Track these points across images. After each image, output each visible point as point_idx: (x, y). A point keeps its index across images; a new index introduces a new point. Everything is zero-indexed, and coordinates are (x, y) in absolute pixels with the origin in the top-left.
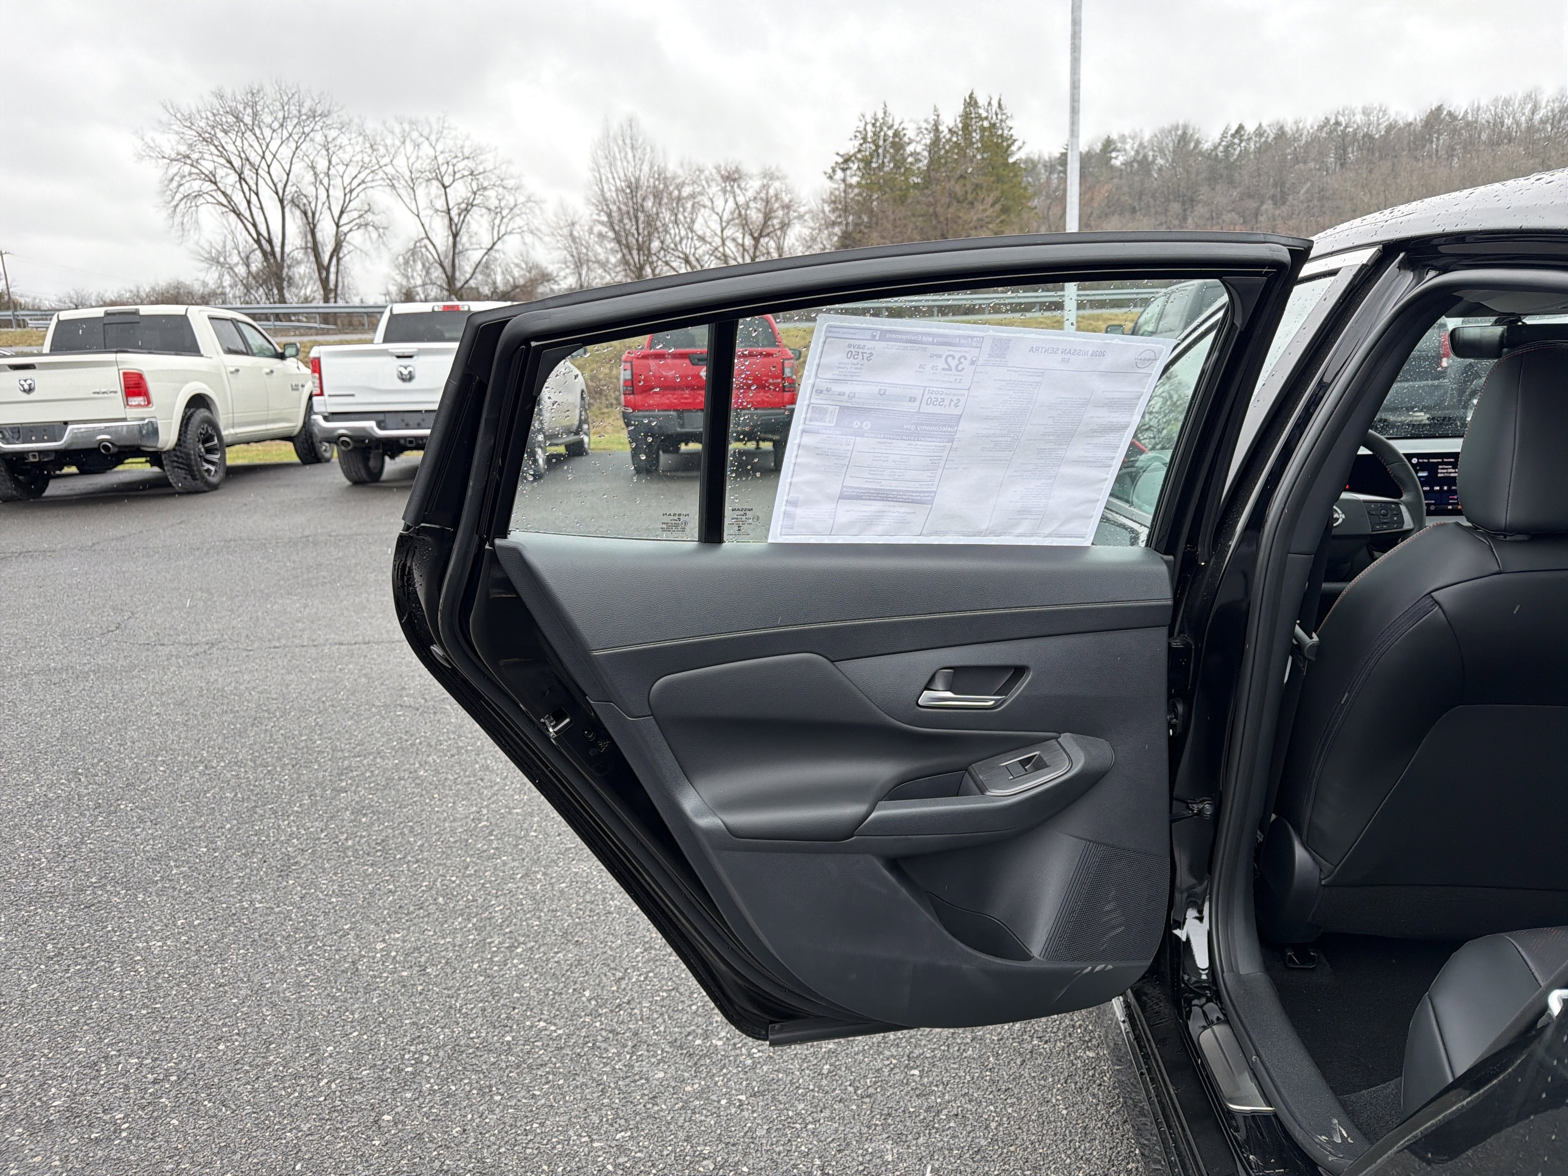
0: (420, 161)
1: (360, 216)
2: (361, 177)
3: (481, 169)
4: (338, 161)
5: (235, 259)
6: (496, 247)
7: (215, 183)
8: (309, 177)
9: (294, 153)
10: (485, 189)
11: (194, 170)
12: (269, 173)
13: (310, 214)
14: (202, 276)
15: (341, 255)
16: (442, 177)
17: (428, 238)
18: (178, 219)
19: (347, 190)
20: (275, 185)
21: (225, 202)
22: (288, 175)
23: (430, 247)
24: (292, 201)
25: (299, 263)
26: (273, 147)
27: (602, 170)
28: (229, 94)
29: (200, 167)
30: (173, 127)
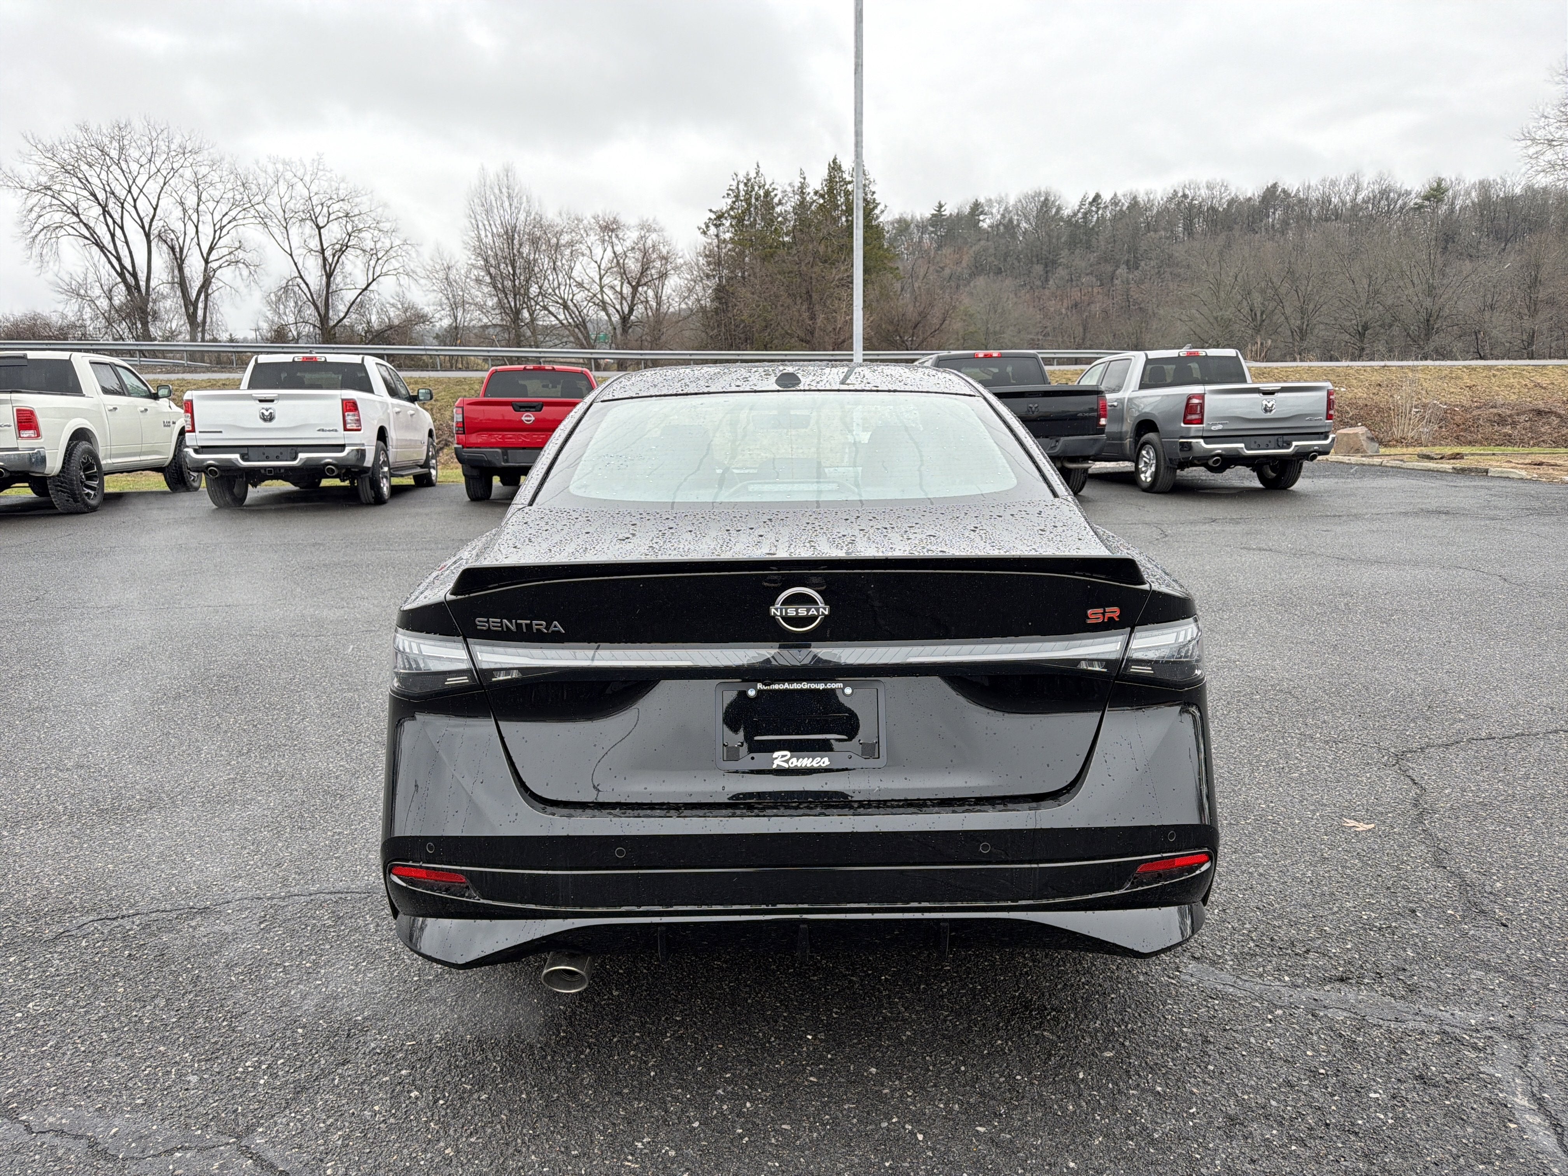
0: (293, 201)
1: (230, 253)
2: (233, 213)
3: (357, 212)
4: (209, 197)
5: (97, 291)
6: (370, 288)
7: (78, 215)
8: (178, 212)
9: (162, 188)
10: (360, 231)
11: (55, 202)
12: (135, 207)
13: (178, 250)
14: (60, 307)
15: (210, 291)
16: (316, 218)
17: (301, 277)
18: (36, 250)
19: (217, 227)
20: (141, 220)
21: (87, 234)
22: (155, 209)
23: (303, 286)
24: (159, 235)
25: (164, 297)
26: (140, 181)
27: (479, 217)
28: (94, 127)
29: (61, 199)
30: (33, 157)
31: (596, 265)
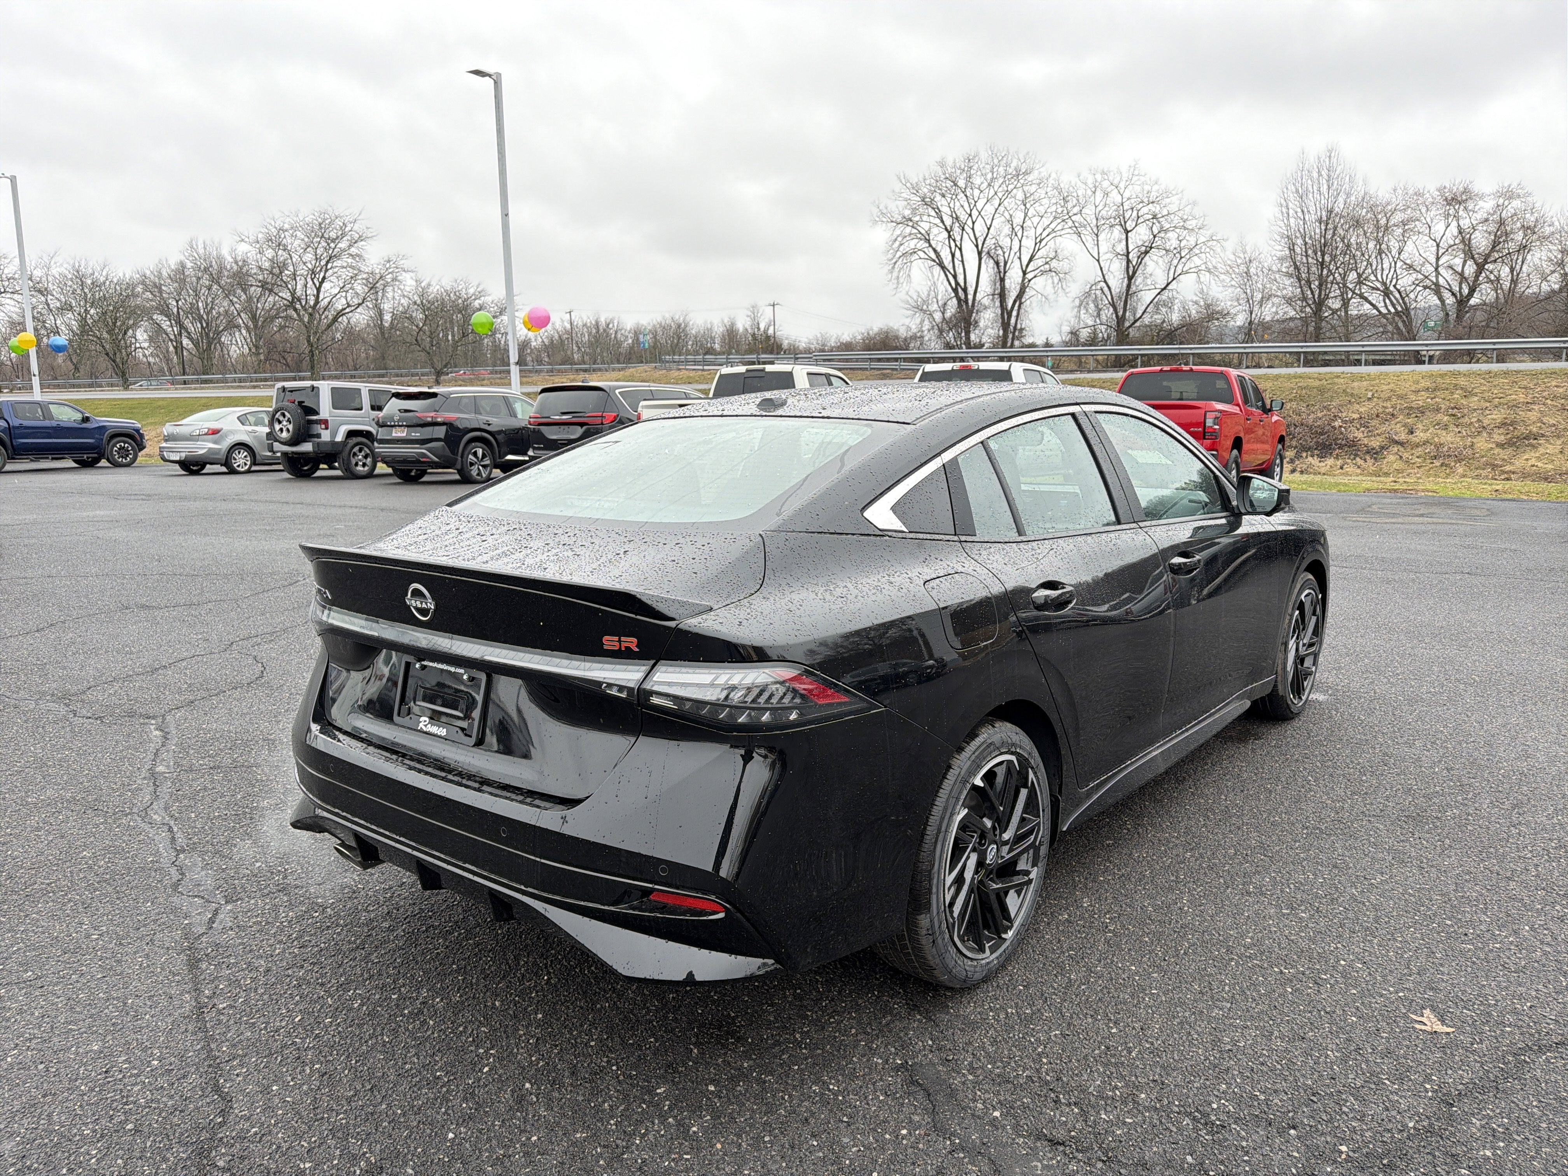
0: (1107, 209)
1: (1047, 263)
2: (1053, 226)
3: (1165, 212)
4: (1035, 213)
5: (935, 307)
6: (1170, 287)
7: (928, 241)
8: (1007, 230)
9: (997, 210)
10: (1166, 231)
11: (915, 231)
12: (973, 229)
13: (1002, 264)
14: (907, 321)
15: (1023, 300)
16: (1125, 222)
17: (1105, 282)
18: (895, 274)
19: (1038, 240)
20: (976, 239)
21: (933, 256)
22: (989, 229)
23: (1106, 289)
24: (988, 253)
25: (986, 308)
26: (980, 205)
27: (1290, 205)
28: (950, 162)
29: (918, 228)
30: (902, 195)
31: (1435, 244)
